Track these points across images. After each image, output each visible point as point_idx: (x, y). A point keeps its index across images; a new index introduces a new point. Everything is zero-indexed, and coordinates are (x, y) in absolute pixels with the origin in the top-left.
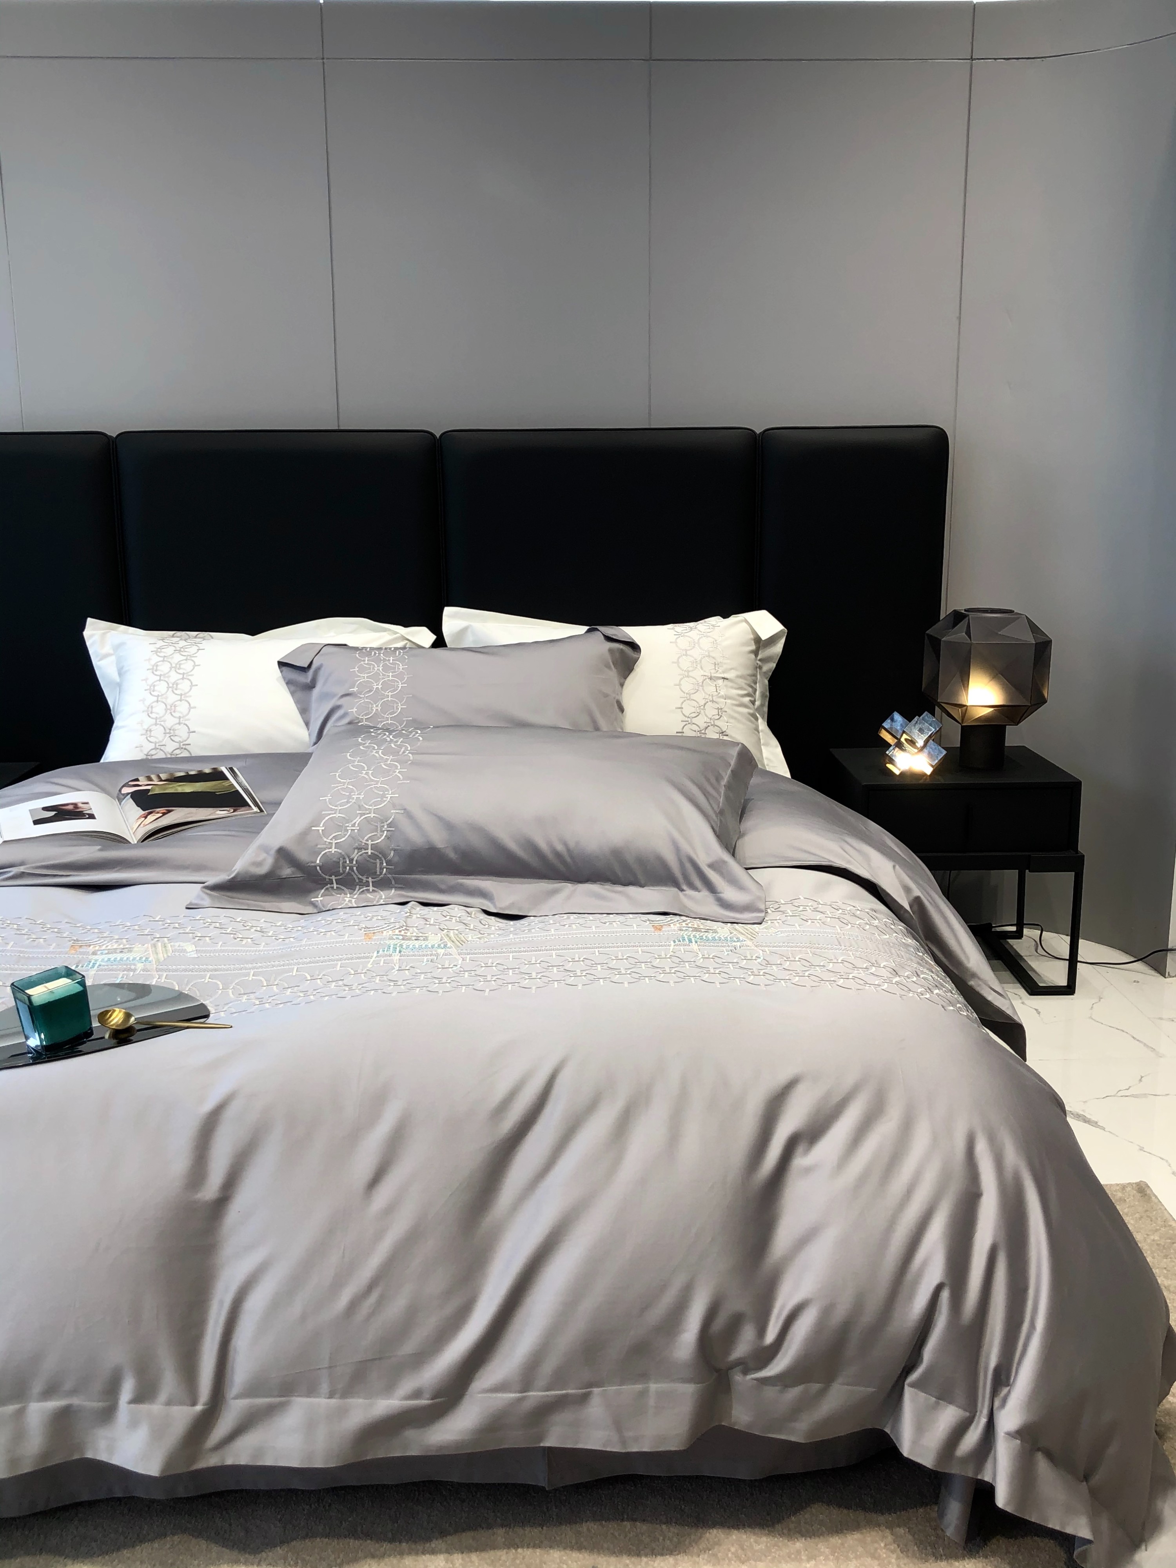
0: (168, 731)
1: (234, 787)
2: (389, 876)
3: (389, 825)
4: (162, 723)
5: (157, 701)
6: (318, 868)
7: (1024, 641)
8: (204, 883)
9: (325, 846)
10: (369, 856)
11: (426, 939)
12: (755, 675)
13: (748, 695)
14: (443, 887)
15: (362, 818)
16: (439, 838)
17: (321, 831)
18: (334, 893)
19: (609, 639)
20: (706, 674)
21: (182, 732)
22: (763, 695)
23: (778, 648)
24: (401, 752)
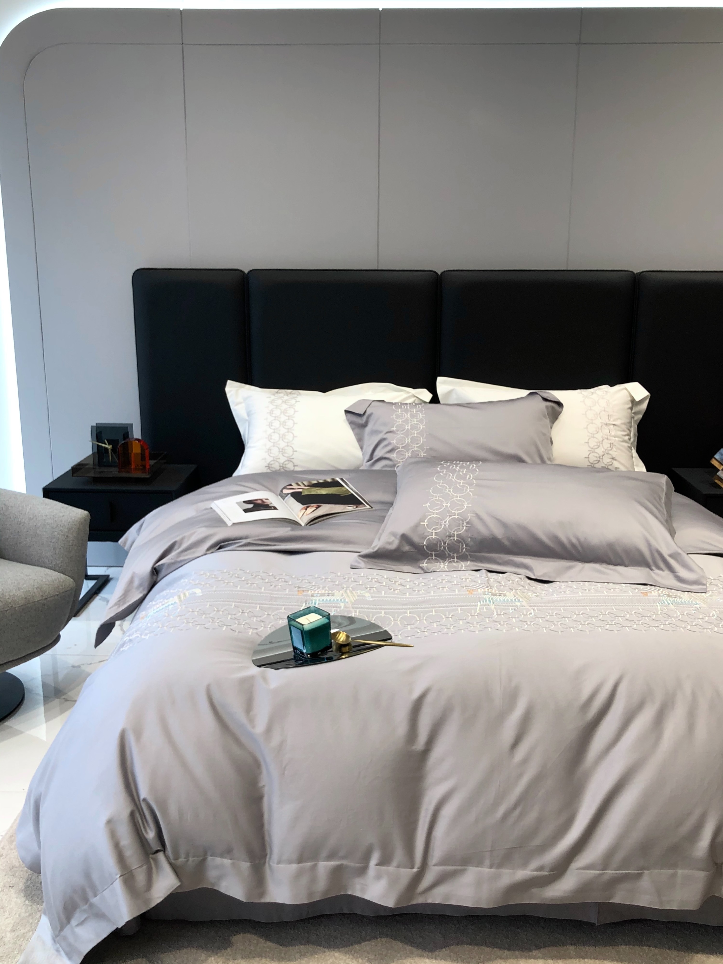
0: (281, 450)
1: (349, 492)
2: (467, 553)
3: (467, 523)
4: (277, 445)
5: (274, 432)
6: (425, 547)
8: (358, 553)
9: (429, 534)
10: (456, 541)
11: (505, 595)
12: (631, 423)
13: (628, 435)
14: (500, 561)
15: (450, 518)
16: (498, 532)
17: (426, 525)
18: (433, 562)
19: (545, 400)
20: (602, 422)
21: (289, 451)
22: (634, 435)
23: (645, 406)
24: (467, 478)
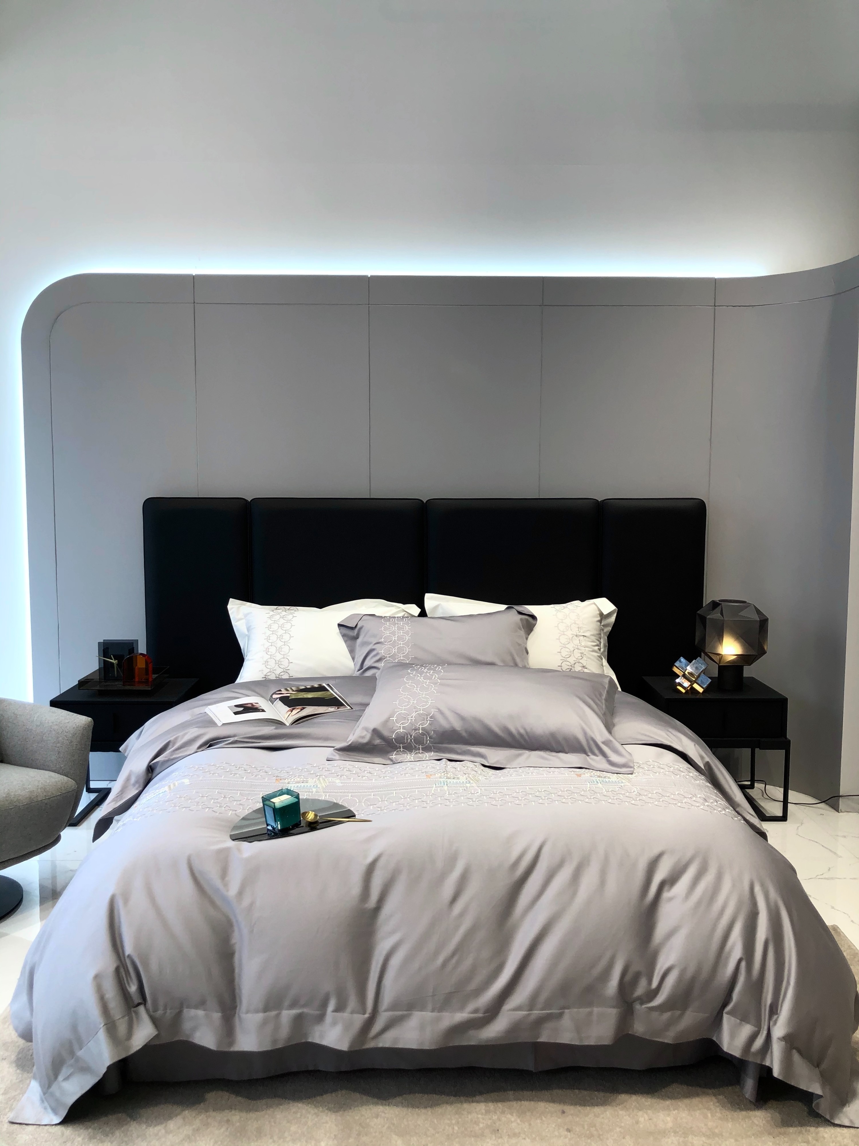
0: (277, 662)
1: (334, 695)
2: (431, 745)
3: (431, 717)
4: (274, 658)
5: (271, 645)
6: (394, 740)
7: (753, 619)
8: (334, 747)
9: (397, 728)
10: (420, 734)
11: (458, 778)
12: (600, 634)
13: (597, 645)
14: (459, 751)
15: (417, 713)
16: (457, 725)
17: (395, 720)
18: (401, 753)
19: (520, 613)
20: (573, 633)
21: (285, 663)
22: (605, 646)
23: (613, 619)
24: (433, 679)
